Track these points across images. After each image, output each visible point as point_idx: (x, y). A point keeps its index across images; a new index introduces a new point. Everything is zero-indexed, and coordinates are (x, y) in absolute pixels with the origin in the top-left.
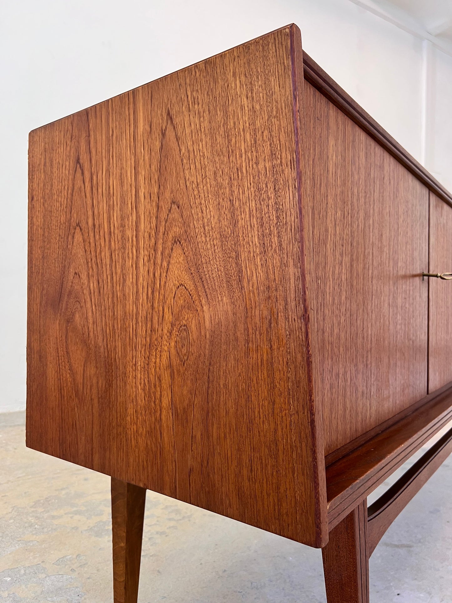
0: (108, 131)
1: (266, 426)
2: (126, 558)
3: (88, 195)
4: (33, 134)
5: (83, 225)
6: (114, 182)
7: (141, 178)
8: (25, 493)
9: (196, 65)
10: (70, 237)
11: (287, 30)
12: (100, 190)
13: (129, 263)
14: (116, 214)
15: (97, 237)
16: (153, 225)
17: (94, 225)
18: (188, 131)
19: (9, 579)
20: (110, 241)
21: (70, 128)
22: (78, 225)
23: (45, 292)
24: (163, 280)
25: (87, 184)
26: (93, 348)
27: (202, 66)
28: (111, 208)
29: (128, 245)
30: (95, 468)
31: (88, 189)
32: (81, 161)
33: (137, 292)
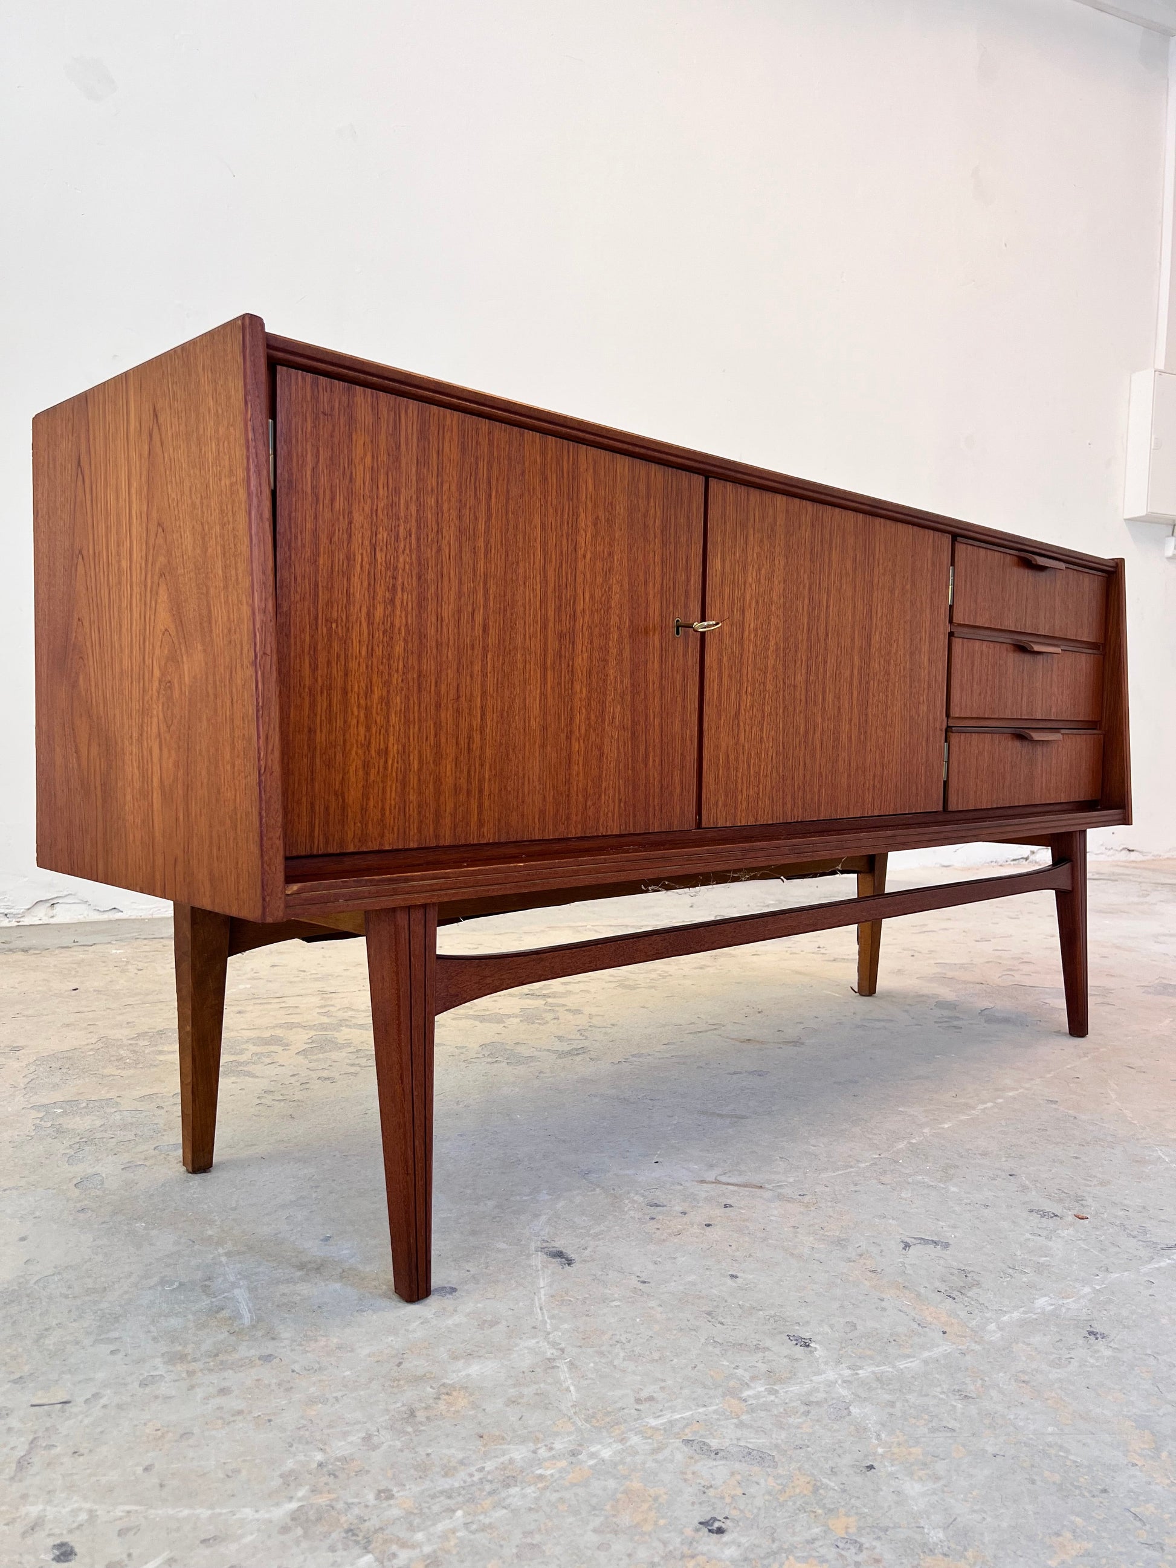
0: (105, 426)
1: (229, 794)
2: (193, 1048)
3: (89, 511)
4: (37, 420)
5: (85, 553)
6: (111, 497)
7: (133, 491)
8: (128, 1023)
9: (174, 350)
10: (73, 569)
11: (240, 322)
12: (99, 506)
13: (125, 604)
14: (113, 538)
15: (97, 570)
16: (144, 553)
17: (94, 553)
18: (170, 434)
19: (59, 1111)
20: (108, 575)
21: (71, 416)
22: (80, 552)
23: (51, 647)
24: (152, 624)
25: (88, 496)
26: (95, 719)
27: (179, 351)
28: (108, 529)
29: (124, 579)
30: (99, 879)
31: (89, 503)
32: (82, 464)
33: (131, 641)
